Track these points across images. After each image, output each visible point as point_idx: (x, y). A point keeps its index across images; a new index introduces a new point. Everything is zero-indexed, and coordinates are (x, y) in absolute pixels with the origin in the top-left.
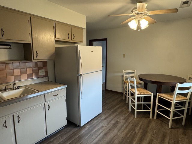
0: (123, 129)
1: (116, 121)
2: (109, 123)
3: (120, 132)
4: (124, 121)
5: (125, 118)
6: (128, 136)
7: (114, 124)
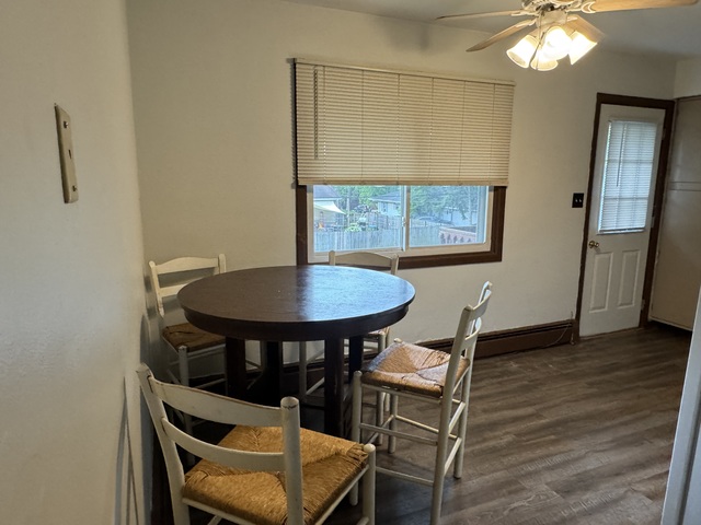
0: (558, 459)
1: (572, 500)
2: (615, 501)
3: (574, 455)
4: (527, 483)
5: (510, 493)
6: (553, 437)
7: (587, 488)
